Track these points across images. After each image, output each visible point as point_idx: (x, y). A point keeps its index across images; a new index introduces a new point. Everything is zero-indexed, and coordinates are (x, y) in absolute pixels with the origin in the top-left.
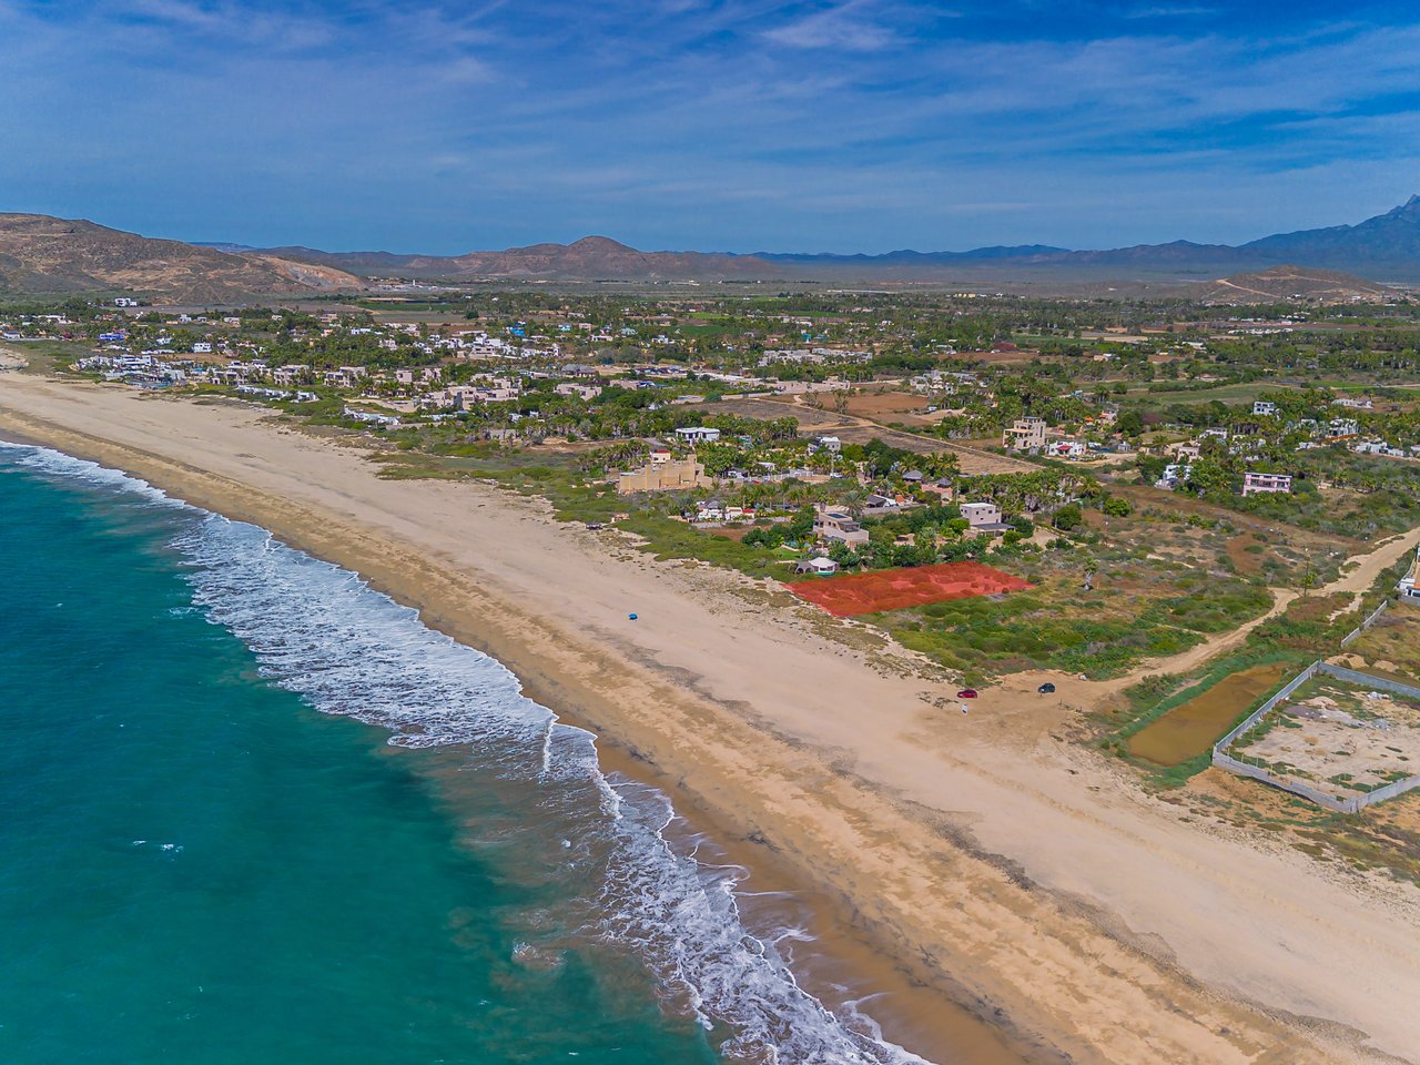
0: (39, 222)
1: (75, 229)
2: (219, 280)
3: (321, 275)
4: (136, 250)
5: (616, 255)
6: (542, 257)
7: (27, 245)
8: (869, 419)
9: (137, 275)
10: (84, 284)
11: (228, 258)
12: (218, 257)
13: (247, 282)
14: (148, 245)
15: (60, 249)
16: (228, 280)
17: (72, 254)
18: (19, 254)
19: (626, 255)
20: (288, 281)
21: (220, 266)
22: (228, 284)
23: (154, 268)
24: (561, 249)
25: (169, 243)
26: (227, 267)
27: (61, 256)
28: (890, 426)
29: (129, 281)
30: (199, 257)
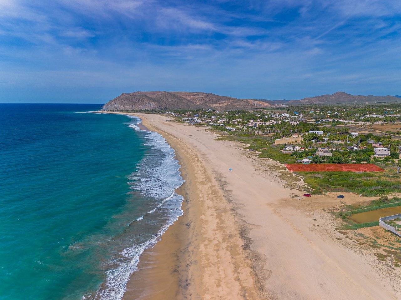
0: (201, 94)
1: (208, 95)
2: (236, 105)
3: (260, 104)
4: (219, 99)
5: (345, 96)
6: (323, 98)
7: (197, 99)
8: (381, 130)
9: (218, 105)
10: (206, 107)
11: (239, 100)
12: (236, 100)
13: (242, 106)
14: (222, 98)
15: (203, 100)
16: (238, 105)
17: (206, 100)
18: (195, 101)
19: (348, 96)
20: (251, 105)
21: (237, 102)
22: (237, 106)
23: (222, 103)
24: (330, 96)
25: (226, 97)
26: (238, 102)
27: (203, 101)
28: (386, 132)
29: (216, 106)
30: (232, 100)
